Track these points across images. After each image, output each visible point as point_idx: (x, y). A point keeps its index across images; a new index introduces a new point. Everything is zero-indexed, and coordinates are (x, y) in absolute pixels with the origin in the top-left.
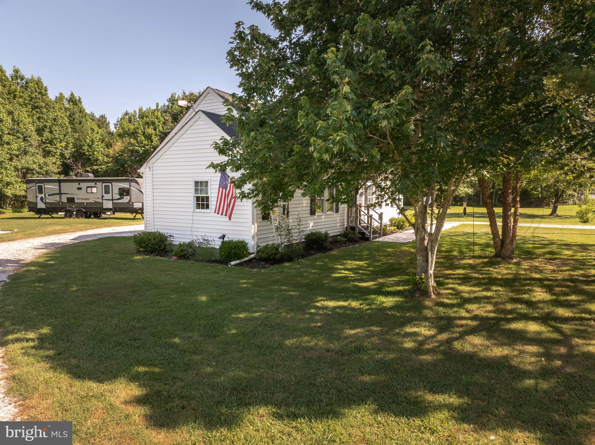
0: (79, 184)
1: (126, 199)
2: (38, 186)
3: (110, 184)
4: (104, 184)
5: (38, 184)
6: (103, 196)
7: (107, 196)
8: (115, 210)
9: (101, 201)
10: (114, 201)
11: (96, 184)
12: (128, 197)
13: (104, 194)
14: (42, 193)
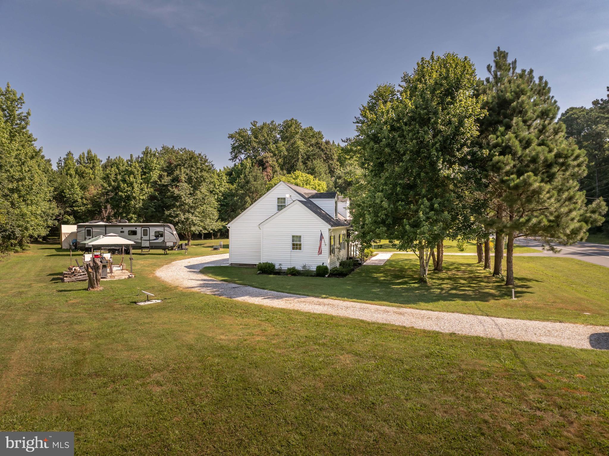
0: (122, 228)
1: (160, 240)
2: (87, 230)
3: (148, 229)
4: (143, 229)
5: (87, 229)
6: (142, 238)
7: (145, 238)
8: (152, 247)
9: (140, 241)
10: (151, 241)
11: (136, 228)
12: (163, 238)
13: (143, 236)
14: (90, 236)
